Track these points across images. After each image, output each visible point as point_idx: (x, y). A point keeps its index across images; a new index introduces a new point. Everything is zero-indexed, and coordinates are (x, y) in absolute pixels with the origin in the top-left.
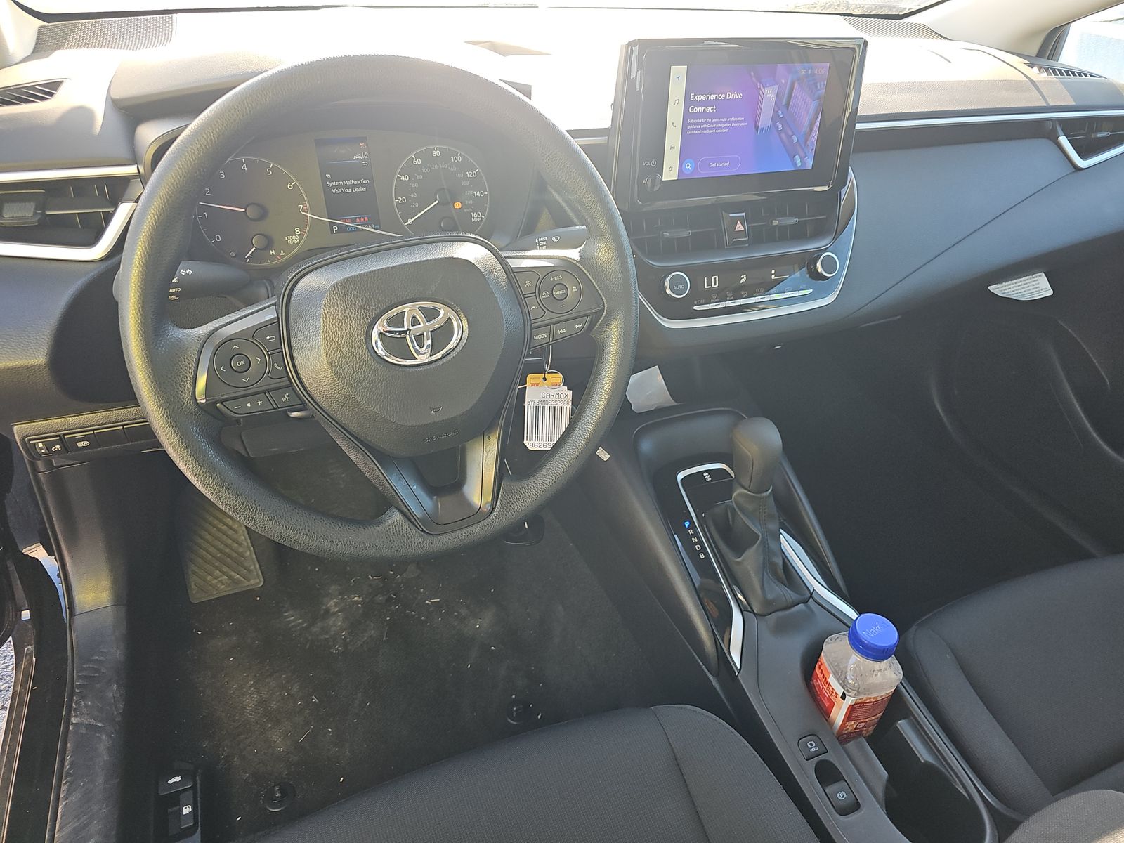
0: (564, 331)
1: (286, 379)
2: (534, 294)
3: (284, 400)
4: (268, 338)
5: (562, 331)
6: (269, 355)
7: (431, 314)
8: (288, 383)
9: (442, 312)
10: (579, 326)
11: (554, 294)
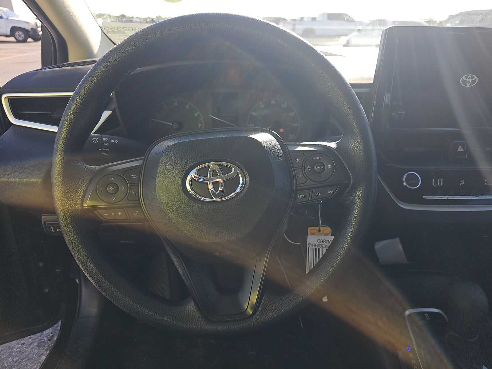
0: (320, 194)
1: (138, 202)
2: (301, 168)
3: (135, 214)
4: (132, 176)
5: (318, 194)
6: (130, 186)
7: (225, 170)
8: (138, 204)
9: (233, 169)
10: (331, 192)
11: (315, 168)
